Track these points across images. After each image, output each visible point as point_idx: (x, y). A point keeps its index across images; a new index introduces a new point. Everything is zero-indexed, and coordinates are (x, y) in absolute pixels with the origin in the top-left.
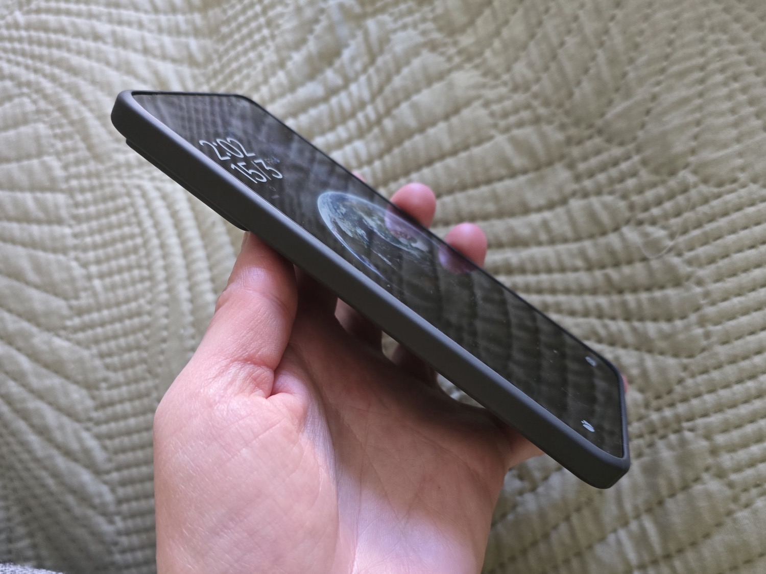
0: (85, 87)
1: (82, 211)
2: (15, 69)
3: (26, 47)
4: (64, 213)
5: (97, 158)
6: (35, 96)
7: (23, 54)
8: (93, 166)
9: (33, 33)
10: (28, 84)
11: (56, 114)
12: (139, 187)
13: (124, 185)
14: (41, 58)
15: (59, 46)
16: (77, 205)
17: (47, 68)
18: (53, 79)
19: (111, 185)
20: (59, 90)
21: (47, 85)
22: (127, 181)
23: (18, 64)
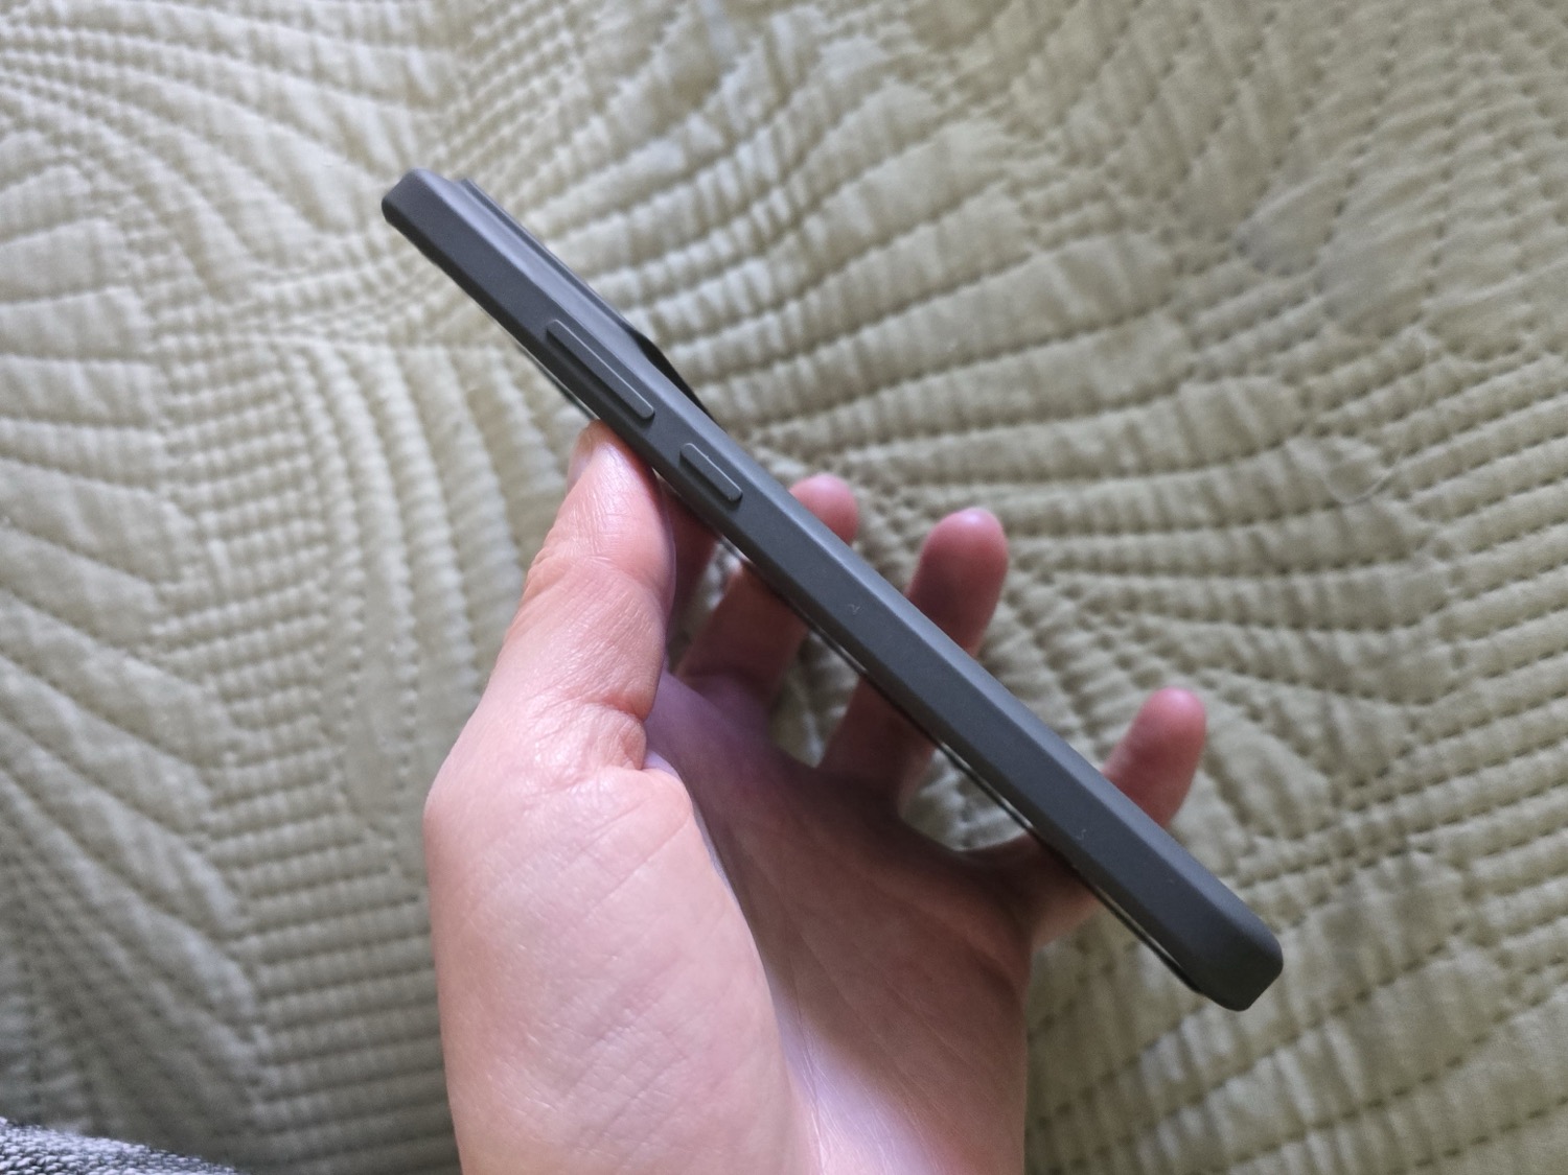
0: (195, 147)
1: (185, 400)
2: (48, 109)
3: (72, 62)
4: (148, 404)
5: (218, 291)
6: (89, 164)
7: (66, 77)
8: (209, 307)
9: (86, 34)
10: (76, 139)
11: (134, 201)
12: (304, 352)
13: (273, 348)
14: (101, 86)
15: (139, 61)
16: (175, 388)
17: (115, 107)
18: (128, 128)
19: (247, 346)
20: (139, 151)
21: (115, 141)
22: (280, 340)
23: (54, 97)
